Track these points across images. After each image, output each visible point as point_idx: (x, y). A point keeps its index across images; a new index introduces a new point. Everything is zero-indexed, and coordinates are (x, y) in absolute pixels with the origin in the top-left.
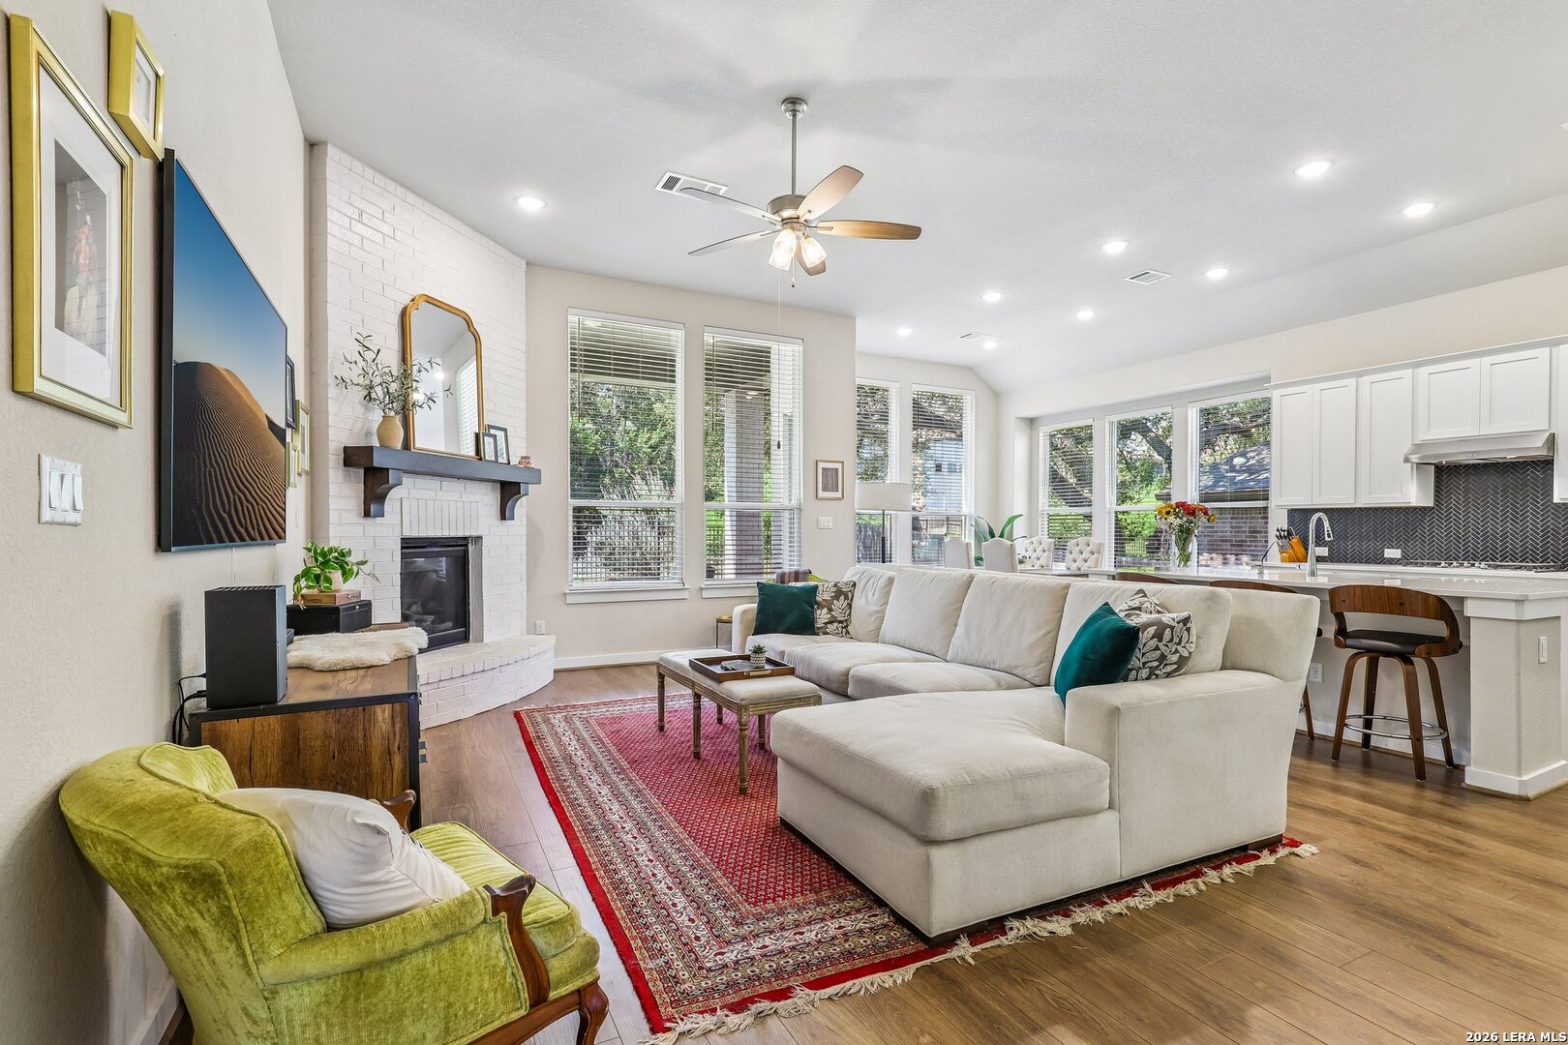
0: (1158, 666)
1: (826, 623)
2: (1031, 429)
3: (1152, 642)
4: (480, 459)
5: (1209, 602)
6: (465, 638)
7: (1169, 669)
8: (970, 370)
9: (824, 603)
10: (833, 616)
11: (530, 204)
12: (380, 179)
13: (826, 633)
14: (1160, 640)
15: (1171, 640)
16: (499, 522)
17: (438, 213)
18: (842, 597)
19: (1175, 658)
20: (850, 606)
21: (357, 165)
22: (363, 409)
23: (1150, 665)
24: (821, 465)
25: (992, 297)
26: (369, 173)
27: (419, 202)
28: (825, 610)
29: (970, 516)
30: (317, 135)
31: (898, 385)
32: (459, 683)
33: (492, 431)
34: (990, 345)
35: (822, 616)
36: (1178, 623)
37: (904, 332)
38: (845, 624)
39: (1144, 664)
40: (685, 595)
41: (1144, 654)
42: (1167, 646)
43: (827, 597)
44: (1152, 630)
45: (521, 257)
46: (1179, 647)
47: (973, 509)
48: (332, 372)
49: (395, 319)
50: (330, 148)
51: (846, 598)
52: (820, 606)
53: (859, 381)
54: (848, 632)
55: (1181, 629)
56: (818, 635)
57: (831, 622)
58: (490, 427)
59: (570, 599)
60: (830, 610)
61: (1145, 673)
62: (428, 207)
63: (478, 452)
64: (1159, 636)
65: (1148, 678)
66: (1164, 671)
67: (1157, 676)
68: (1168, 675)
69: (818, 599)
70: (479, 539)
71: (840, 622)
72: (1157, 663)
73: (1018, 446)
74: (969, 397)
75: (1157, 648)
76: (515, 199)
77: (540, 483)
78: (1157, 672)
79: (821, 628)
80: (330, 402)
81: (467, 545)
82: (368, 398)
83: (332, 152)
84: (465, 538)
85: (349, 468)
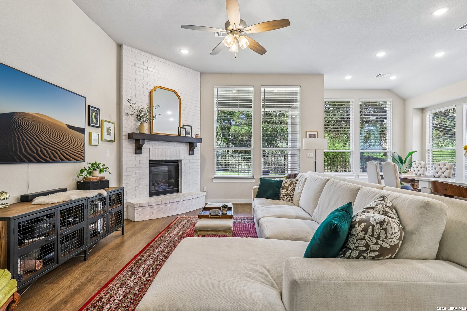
0: (366, 251)
1: (284, 196)
2: (422, 113)
3: (361, 234)
4: (179, 136)
5: (423, 209)
6: (177, 191)
7: (373, 254)
8: (389, 91)
9: (285, 187)
10: (287, 193)
11: (185, 52)
12: (142, 53)
13: (283, 200)
14: (366, 234)
15: (372, 235)
16: (189, 155)
17: (164, 61)
18: (292, 185)
19: (377, 247)
20: (294, 188)
21: (134, 50)
22: (135, 122)
23: (360, 248)
24: (308, 133)
25: (381, 54)
26: (138, 51)
27: (157, 58)
28: (285, 190)
29: (390, 152)
30: (120, 42)
31: (353, 100)
32: (160, 206)
33: (185, 127)
34: (393, 78)
35: (283, 192)
36: (377, 223)
37: (348, 77)
38: (292, 197)
39: (357, 247)
40: (254, 181)
41: (357, 240)
42: (369, 238)
43: (286, 185)
44: (363, 225)
45: (199, 71)
46: (379, 241)
47: (391, 149)
48: (124, 111)
49: (148, 94)
50: (123, 45)
51: (294, 186)
52: (283, 188)
53: (325, 100)
54: (292, 200)
55: (379, 228)
56: (281, 200)
57: (286, 195)
58: (184, 125)
59: (214, 181)
60: (287, 190)
61: (355, 253)
62: (160, 59)
63: (179, 134)
64: (365, 230)
65: (358, 258)
66: (369, 255)
67: (365, 258)
68: (374, 258)
69: (283, 185)
70: (181, 160)
71: (290, 196)
72: (364, 249)
73: (415, 121)
74: (389, 102)
75: (364, 239)
76: (180, 50)
77: (202, 143)
78: (365, 255)
79: (282, 197)
80: (123, 120)
81: (178, 163)
82: (137, 118)
83: (124, 47)
84: (177, 160)
85: (129, 140)
